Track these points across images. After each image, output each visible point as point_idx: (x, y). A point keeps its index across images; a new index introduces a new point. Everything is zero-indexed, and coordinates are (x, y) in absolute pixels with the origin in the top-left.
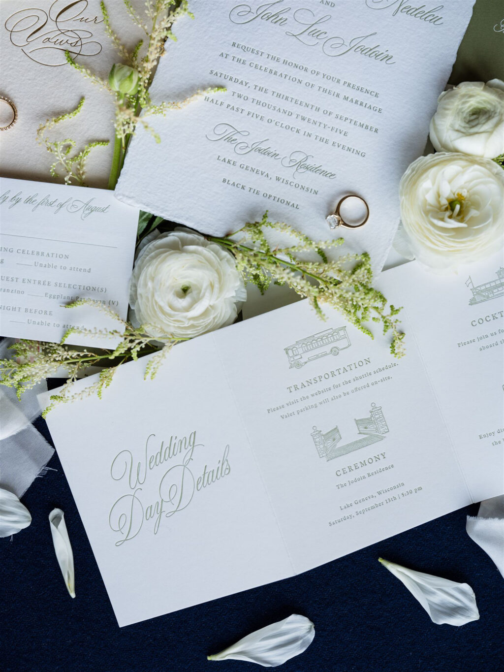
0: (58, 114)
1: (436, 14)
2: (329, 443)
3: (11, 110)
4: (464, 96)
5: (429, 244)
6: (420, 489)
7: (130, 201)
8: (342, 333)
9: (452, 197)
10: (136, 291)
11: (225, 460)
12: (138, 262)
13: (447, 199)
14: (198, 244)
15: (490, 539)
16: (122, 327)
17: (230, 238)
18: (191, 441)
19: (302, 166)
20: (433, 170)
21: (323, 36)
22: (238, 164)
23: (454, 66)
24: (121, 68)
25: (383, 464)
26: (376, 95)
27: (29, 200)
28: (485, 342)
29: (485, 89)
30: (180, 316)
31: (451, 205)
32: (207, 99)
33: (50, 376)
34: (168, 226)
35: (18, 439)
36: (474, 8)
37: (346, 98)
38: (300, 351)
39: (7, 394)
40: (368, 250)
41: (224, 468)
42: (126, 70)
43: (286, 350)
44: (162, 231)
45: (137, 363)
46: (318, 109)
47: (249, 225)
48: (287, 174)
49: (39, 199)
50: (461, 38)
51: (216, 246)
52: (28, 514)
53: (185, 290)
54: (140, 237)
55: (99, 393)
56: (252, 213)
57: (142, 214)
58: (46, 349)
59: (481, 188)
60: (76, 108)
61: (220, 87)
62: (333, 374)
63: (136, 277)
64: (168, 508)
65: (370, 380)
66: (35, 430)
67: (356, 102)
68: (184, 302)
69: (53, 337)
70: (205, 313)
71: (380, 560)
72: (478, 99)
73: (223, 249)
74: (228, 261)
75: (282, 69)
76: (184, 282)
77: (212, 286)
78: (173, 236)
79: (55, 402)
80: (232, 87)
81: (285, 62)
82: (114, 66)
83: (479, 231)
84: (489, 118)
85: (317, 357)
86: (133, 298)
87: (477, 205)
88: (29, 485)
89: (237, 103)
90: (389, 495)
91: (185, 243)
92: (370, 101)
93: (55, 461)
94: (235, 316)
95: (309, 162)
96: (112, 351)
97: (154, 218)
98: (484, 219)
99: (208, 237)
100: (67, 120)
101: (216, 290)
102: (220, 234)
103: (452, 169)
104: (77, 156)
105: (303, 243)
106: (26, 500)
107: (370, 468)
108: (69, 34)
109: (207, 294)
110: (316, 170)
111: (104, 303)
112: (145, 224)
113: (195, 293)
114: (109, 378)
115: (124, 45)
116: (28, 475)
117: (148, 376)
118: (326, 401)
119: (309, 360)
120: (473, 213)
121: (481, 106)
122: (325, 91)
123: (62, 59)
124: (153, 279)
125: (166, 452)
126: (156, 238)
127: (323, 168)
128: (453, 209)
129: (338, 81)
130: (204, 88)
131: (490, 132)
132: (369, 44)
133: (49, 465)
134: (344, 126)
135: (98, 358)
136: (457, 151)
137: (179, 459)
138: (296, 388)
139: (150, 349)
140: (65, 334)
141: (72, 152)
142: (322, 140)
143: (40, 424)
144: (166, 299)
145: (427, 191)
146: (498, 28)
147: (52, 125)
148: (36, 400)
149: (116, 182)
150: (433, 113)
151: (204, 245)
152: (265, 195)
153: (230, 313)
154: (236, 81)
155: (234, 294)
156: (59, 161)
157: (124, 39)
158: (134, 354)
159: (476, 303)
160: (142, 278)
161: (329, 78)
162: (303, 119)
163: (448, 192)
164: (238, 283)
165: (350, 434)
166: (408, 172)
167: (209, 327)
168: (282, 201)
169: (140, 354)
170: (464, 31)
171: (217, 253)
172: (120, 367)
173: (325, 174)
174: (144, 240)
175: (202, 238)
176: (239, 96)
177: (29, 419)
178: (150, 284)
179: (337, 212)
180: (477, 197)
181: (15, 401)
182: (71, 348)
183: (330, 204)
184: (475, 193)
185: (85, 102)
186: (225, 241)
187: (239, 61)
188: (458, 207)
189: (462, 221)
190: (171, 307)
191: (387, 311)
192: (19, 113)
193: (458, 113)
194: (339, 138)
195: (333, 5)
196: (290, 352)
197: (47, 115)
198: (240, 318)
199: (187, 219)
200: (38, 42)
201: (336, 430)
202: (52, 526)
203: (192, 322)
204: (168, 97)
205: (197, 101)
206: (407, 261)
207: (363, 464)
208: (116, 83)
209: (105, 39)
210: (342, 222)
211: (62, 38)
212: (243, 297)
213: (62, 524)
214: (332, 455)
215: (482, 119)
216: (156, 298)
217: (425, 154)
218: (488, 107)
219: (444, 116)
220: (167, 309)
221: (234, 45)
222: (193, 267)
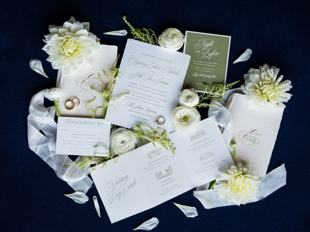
0: (90, 101)
1: (178, 73)
2: (159, 176)
3: (78, 101)
4: (185, 93)
5: (179, 127)
6: (182, 185)
7: (108, 122)
8: (161, 149)
9: (184, 116)
10: (111, 143)
11: (135, 181)
12: (111, 136)
13: (183, 117)
14: (125, 131)
15: (198, 196)
16: (108, 152)
17: (133, 129)
18: (126, 178)
19: (149, 110)
20: (179, 111)
21: (152, 80)
22: (134, 111)
23: (183, 85)
24: (105, 91)
25: (172, 180)
26: (165, 93)
27: (84, 123)
28: (195, 149)
29: (190, 91)
30: (122, 148)
31: (184, 118)
32: (125, 96)
33: (91, 164)
34: (118, 127)
35: (84, 180)
36: (187, 71)
37: (158, 94)
38: (151, 154)
39: (81, 169)
40: (166, 130)
41: (135, 183)
42: (106, 91)
43: (148, 154)
44: (116, 128)
45: (112, 160)
46: (152, 97)
47: (137, 126)
48: (145, 113)
49: (87, 122)
50: (184, 78)
51: (129, 131)
52: (88, 198)
53: (123, 142)
54: (111, 130)
55: (104, 168)
56: (138, 123)
57: (111, 124)
58: (90, 158)
59: (190, 114)
60: (94, 99)
61: (128, 93)
62: (159, 159)
63: (111, 139)
64: (122, 194)
65: (168, 160)
66: (88, 177)
67: (161, 95)
68: (123, 145)
69: (92, 155)
70: (128, 147)
71: (173, 203)
72: (189, 93)
73: (131, 131)
74: (133, 134)
75: (142, 88)
76: (122, 140)
77: (129, 140)
78: (119, 129)
79: (93, 170)
80: (131, 93)
81: (143, 86)
82: (103, 90)
83: (191, 124)
84: (191, 98)
85: (155, 155)
86: (111, 144)
87: (190, 118)
88: (87, 191)
89: (132, 97)
90: (174, 187)
91: (122, 131)
92: (164, 94)
93: (94, 184)
94: (135, 147)
95: (150, 110)
96: (106, 157)
97: (114, 125)
98: (191, 121)
99: (127, 129)
100: (92, 102)
101: (130, 142)
102: (130, 128)
103: (183, 110)
104: (95, 111)
105: (150, 129)
106: (87, 194)
107: (169, 181)
108: (91, 82)
109: (128, 143)
110: (152, 111)
111: (104, 146)
112: (112, 127)
113: (125, 142)
114: (106, 164)
115: (104, 84)
116: (87, 188)
117: (115, 163)
118: (158, 166)
119: (153, 156)
120: (189, 120)
121: (189, 95)
122: (153, 92)
123: (90, 88)
124: (115, 140)
125: (121, 180)
126: (115, 130)
127: (154, 111)
128: (184, 119)
129: (156, 90)
130: (124, 94)
131: (192, 101)
132: (162, 81)
133: (92, 185)
134: (158, 101)
135: (103, 159)
136: (185, 106)
137: (124, 182)
138: (151, 163)
139: (116, 156)
140: (95, 154)
141: (94, 110)
142: (153, 104)
143: (89, 176)
144: (118, 144)
145: (178, 115)
146: (193, 75)
147: (89, 104)
148: (88, 170)
149: (105, 117)
150: (179, 96)
151: (127, 131)
152: (140, 118)
153: (134, 146)
154: (132, 91)
155: (134, 142)
156: (91, 113)
157: (104, 82)
158: (112, 158)
159: (192, 140)
160: (112, 140)
161: (154, 89)
162: (148, 99)
163: (183, 115)
164: (135, 139)
165: (164, 173)
166: (173, 111)
167: (129, 150)
168: (145, 119)
169: (113, 158)
170: (185, 76)
171: (129, 132)
172: (108, 161)
173: (154, 112)
174: (112, 130)
175: (126, 129)
176: (133, 95)
177: (87, 175)
178: (114, 141)
179: (158, 121)
180: (190, 116)
181: (83, 170)
182: (96, 157)
183: (156, 119)
184: (190, 115)
185: (96, 98)
186: (132, 130)
187: (132, 86)
188: (185, 119)
189: (187, 122)
190: (120, 146)
191: (171, 144)
192: (80, 102)
193: (184, 97)
194: (157, 104)
195: (154, 72)
196: (149, 155)
197: (87, 101)
198: (136, 148)
199: (122, 125)
200: (84, 84)
201: (161, 172)
202: (94, 200)
203: (125, 149)
204: (116, 96)
205: (123, 97)
206: (175, 131)
207: (168, 180)
208: (103, 94)
209: (100, 83)
210: (159, 124)
211: (89, 83)
212: (137, 142)
213: (96, 199)
214: (160, 178)
215: (190, 98)
216: (116, 144)
217: (177, 107)
218: (191, 95)
219: (181, 98)
220: (119, 147)
221: (131, 83)
222: (124, 136)
